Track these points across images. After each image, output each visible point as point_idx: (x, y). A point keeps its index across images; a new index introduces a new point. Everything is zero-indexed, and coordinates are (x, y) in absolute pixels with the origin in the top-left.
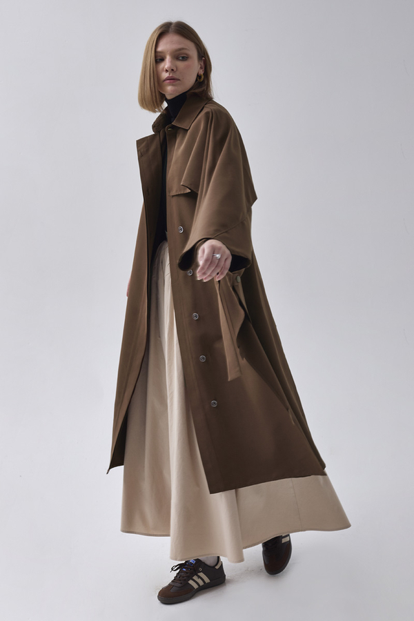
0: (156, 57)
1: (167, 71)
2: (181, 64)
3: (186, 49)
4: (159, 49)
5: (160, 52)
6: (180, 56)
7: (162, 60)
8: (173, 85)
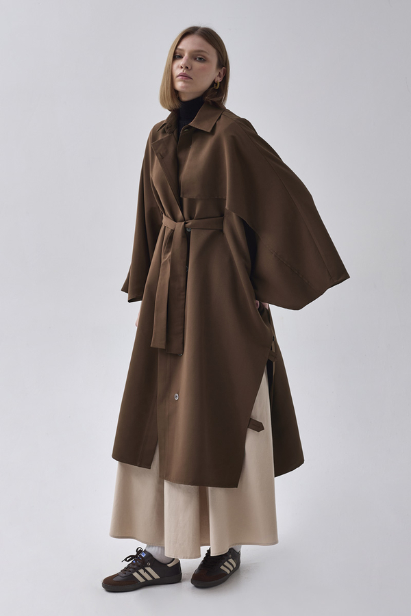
0: (175, 53)
1: (182, 67)
2: (197, 65)
3: (205, 52)
4: (180, 47)
5: (180, 50)
6: (198, 57)
7: (181, 57)
8: (184, 81)
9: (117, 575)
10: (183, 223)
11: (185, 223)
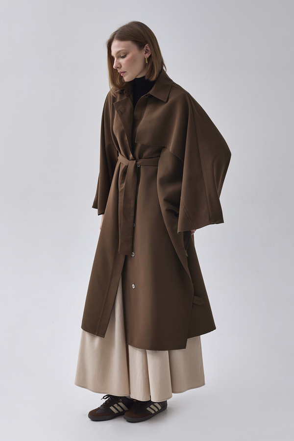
9: (99, 409)
10: (135, 161)
11: (137, 162)
